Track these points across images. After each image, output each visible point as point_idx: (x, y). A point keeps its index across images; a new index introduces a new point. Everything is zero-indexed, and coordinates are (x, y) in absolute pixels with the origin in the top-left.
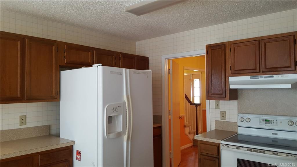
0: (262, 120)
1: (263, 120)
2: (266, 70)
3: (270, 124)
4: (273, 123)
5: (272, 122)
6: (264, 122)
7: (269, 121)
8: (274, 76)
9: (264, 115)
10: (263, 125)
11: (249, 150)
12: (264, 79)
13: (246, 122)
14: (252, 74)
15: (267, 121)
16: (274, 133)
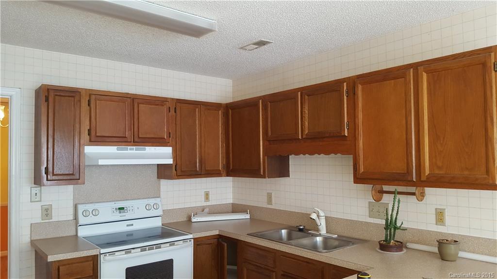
0: (114, 209)
1: (116, 209)
2: (139, 140)
3: (125, 212)
4: (129, 211)
5: (127, 210)
6: (118, 211)
7: (123, 208)
8: (147, 148)
9: (116, 201)
10: (118, 216)
11: (143, 249)
12: (134, 151)
13: (92, 216)
14: (120, 143)
15: (121, 209)
16: (128, 224)
